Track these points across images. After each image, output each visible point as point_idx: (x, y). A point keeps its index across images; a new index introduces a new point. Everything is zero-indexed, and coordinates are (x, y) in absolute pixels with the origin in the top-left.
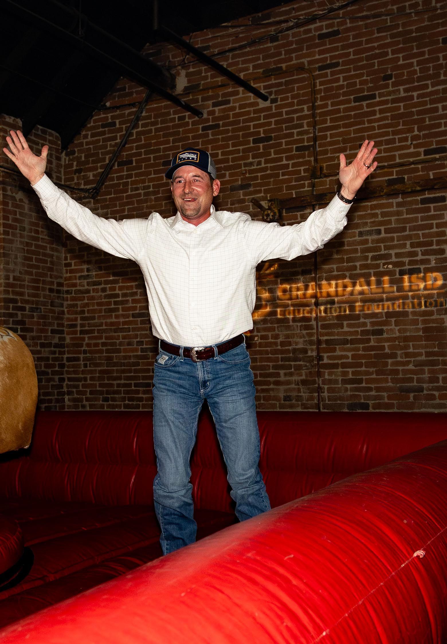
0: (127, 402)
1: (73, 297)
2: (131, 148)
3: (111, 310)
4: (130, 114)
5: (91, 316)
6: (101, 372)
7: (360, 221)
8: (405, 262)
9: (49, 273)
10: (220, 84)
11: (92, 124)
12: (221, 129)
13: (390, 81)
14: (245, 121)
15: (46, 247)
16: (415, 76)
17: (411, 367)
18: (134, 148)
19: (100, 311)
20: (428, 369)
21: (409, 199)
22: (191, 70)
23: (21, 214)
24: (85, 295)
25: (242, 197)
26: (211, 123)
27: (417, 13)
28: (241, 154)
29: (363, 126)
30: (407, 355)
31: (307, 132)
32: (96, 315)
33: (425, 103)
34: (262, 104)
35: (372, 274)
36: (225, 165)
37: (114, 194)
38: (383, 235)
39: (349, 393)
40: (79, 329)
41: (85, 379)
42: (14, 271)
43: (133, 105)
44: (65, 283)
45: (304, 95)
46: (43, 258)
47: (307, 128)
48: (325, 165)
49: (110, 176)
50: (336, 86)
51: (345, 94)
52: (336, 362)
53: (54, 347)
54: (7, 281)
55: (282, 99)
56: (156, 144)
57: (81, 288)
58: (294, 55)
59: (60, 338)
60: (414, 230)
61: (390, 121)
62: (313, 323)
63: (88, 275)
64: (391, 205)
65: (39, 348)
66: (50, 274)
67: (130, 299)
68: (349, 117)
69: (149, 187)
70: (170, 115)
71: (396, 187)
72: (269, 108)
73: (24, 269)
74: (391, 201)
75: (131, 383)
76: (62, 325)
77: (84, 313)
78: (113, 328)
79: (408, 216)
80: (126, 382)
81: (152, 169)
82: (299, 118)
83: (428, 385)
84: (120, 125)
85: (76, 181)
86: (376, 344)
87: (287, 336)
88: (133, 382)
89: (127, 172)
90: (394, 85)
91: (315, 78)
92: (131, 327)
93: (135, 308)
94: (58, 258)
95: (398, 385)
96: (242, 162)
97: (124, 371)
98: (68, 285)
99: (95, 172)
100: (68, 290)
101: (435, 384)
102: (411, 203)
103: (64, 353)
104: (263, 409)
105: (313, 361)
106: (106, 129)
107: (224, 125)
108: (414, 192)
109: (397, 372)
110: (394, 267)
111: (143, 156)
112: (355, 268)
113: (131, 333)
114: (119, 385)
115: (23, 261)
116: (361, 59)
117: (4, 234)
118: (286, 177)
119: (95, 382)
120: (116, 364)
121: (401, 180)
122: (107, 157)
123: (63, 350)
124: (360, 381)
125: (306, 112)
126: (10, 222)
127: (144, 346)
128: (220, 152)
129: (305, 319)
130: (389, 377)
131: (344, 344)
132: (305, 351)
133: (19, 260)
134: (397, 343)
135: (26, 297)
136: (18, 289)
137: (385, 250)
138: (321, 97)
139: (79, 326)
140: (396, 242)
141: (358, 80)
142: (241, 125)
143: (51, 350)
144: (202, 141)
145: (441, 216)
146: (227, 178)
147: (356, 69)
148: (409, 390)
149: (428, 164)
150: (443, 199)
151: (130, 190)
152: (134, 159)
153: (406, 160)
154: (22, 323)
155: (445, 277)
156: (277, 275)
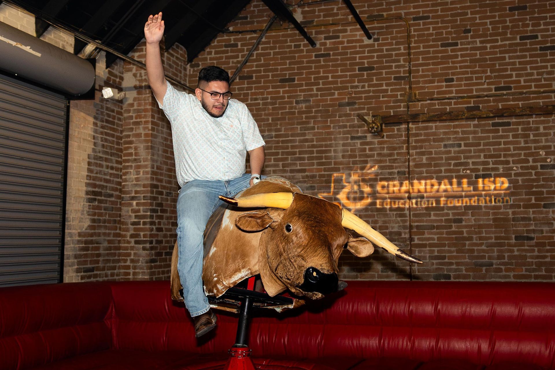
2: (252, 66)
4: (251, 39)
7: (444, 137)
8: (480, 169)
10: (331, 22)
11: (216, 43)
12: (332, 57)
13: (469, 34)
14: (351, 53)
16: (489, 33)
17: (484, 247)
18: (254, 66)
20: (497, 249)
21: (483, 122)
22: (306, 9)
25: (348, 112)
26: (323, 52)
28: (348, 79)
29: (449, 65)
30: (481, 238)
31: (403, 66)
33: (496, 53)
34: (367, 41)
35: (454, 177)
36: (335, 86)
38: (463, 148)
39: (435, 266)
42: (157, 161)
43: (254, 32)
45: (401, 37)
47: (403, 63)
48: (417, 92)
50: (427, 34)
51: (433, 40)
52: (424, 242)
54: (154, 170)
55: (383, 40)
56: (274, 65)
58: (393, 7)
60: (487, 146)
61: (469, 64)
62: (407, 212)
64: (469, 126)
68: (437, 58)
69: (267, 98)
70: (287, 43)
71: (474, 113)
72: (373, 45)
74: (469, 122)
79: (482, 135)
81: (270, 84)
82: (396, 55)
83: (496, 261)
84: (241, 46)
86: (457, 230)
87: (385, 222)
89: (247, 85)
90: (472, 37)
91: (410, 26)
95: (474, 261)
96: (349, 85)
101: (502, 261)
102: (485, 125)
104: (364, 278)
105: (406, 241)
106: (229, 49)
107: (334, 55)
108: (488, 118)
109: (472, 251)
110: (471, 172)
111: (262, 74)
112: (441, 171)
116: (447, 16)
117: (152, 130)
118: (386, 99)
121: (477, 108)
124: (444, 258)
125: (402, 51)
126: (156, 120)
128: (330, 75)
129: (399, 209)
130: (467, 255)
131: (431, 229)
132: (399, 234)
134: (473, 229)
135: (164, 184)
136: (159, 177)
137: (464, 159)
138: (415, 40)
140: (472, 154)
141: (444, 31)
142: (349, 56)
144: (315, 66)
145: (507, 137)
146: (336, 96)
147: (443, 22)
148: (482, 265)
149: (497, 98)
150: (509, 124)
151: (249, 100)
152: (254, 75)
153: (481, 93)
154: (160, 205)
155: (510, 182)
156: (377, 174)
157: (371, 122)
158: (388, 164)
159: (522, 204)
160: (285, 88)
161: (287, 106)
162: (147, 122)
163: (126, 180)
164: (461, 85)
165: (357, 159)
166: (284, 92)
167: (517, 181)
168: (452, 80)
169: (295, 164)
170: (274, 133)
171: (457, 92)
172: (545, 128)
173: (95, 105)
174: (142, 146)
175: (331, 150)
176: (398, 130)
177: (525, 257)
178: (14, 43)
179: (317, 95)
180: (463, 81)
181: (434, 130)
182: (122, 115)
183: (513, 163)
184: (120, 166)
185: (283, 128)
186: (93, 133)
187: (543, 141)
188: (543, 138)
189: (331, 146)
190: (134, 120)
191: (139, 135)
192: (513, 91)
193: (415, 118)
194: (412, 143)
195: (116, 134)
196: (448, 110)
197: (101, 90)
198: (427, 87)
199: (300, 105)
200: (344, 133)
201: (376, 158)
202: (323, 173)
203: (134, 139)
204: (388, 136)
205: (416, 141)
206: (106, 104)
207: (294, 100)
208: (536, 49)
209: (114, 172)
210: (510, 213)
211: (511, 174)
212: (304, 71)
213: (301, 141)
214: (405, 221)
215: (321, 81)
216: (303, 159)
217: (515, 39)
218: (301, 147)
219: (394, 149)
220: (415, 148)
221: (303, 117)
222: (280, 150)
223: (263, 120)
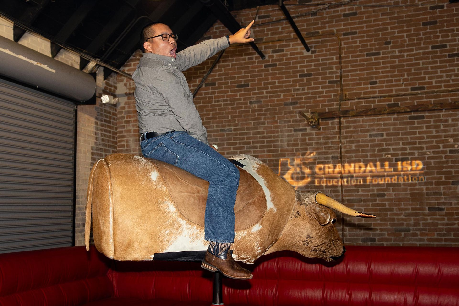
2: (215, 75)
7: (370, 128)
8: (399, 154)
10: (277, 39)
12: (278, 67)
13: (390, 46)
14: (294, 63)
16: (405, 44)
17: (402, 217)
18: (217, 75)
20: (413, 218)
21: (401, 116)
22: (257, 29)
25: (292, 110)
26: (271, 63)
27: (406, 7)
28: (291, 83)
29: (373, 71)
30: (400, 209)
31: (336, 72)
33: (411, 60)
34: (306, 53)
35: (378, 160)
36: (281, 89)
37: (202, 104)
38: (385, 137)
39: (362, 232)
45: (333, 50)
47: (336, 70)
48: (347, 93)
49: (199, 92)
50: (355, 46)
51: (360, 51)
55: (319, 52)
56: (232, 74)
58: (327, 25)
60: (405, 135)
61: (389, 69)
62: (340, 189)
64: (390, 119)
68: (363, 65)
69: (227, 100)
70: (243, 56)
71: (394, 108)
72: (311, 56)
74: (390, 117)
79: (401, 126)
81: (229, 89)
82: (330, 64)
83: (413, 227)
86: (380, 203)
89: (211, 90)
90: (392, 48)
91: (341, 40)
95: (394, 227)
96: (292, 88)
101: (418, 227)
102: (403, 118)
107: (280, 65)
108: (405, 112)
109: (393, 219)
110: (392, 156)
111: (223, 81)
112: (367, 156)
116: (370, 31)
118: (322, 99)
121: (397, 105)
122: (198, 80)
124: (370, 225)
125: (335, 60)
128: (277, 81)
129: (333, 186)
130: (389, 222)
131: (360, 202)
134: (393, 202)
137: (386, 146)
138: (345, 52)
140: (393, 142)
141: (369, 43)
142: (292, 65)
144: (265, 74)
145: (421, 127)
146: (282, 97)
147: (367, 36)
148: (401, 230)
149: (413, 96)
150: (423, 117)
151: (213, 102)
152: (217, 82)
153: (399, 93)
155: (424, 164)
156: (315, 159)
157: (310, 117)
158: (324, 151)
159: (434, 181)
160: (241, 92)
161: (243, 106)
162: (135, 121)
164: (383, 87)
165: (299, 147)
166: (240, 95)
167: (430, 163)
168: (375, 83)
169: (250, 152)
170: (233, 128)
171: (380, 92)
172: (453, 120)
173: (96, 109)
174: (132, 139)
175: (278, 140)
176: (332, 123)
177: (437, 224)
178: (35, 63)
179: (266, 97)
180: (384, 83)
181: (361, 123)
182: (116, 116)
183: (427, 149)
185: (240, 123)
186: (95, 130)
187: (452, 130)
188: (452, 128)
189: (278, 137)
190: (126, 119)
191: (129, 131)
192: (426, 90)
193: (345, 113)
194: (344, 134)
195: (112, 130)
196: (372, 107)
197: (100, 97)
198: (355, 89)
199: (253, 105)
200: (289, 126)
201: (314, 146)
202: (272, 158)
203: (125, 134)
204: (324, 129)
205: (346, 132)
206: (104, 107)
207: (249, 101)
208: (445, 56)
210: (424, 189)
211: (425, 157)
212: (256, 78)
213: (254, 133)
214: (338, 196)
215: (269, 86)
216: (256, 147)
217: (428, 48)
218: (254, 138)
219: (329, 138)
220: (346, 137)
221: (255, 114)
222: (238, 140)
223: (224, 117)
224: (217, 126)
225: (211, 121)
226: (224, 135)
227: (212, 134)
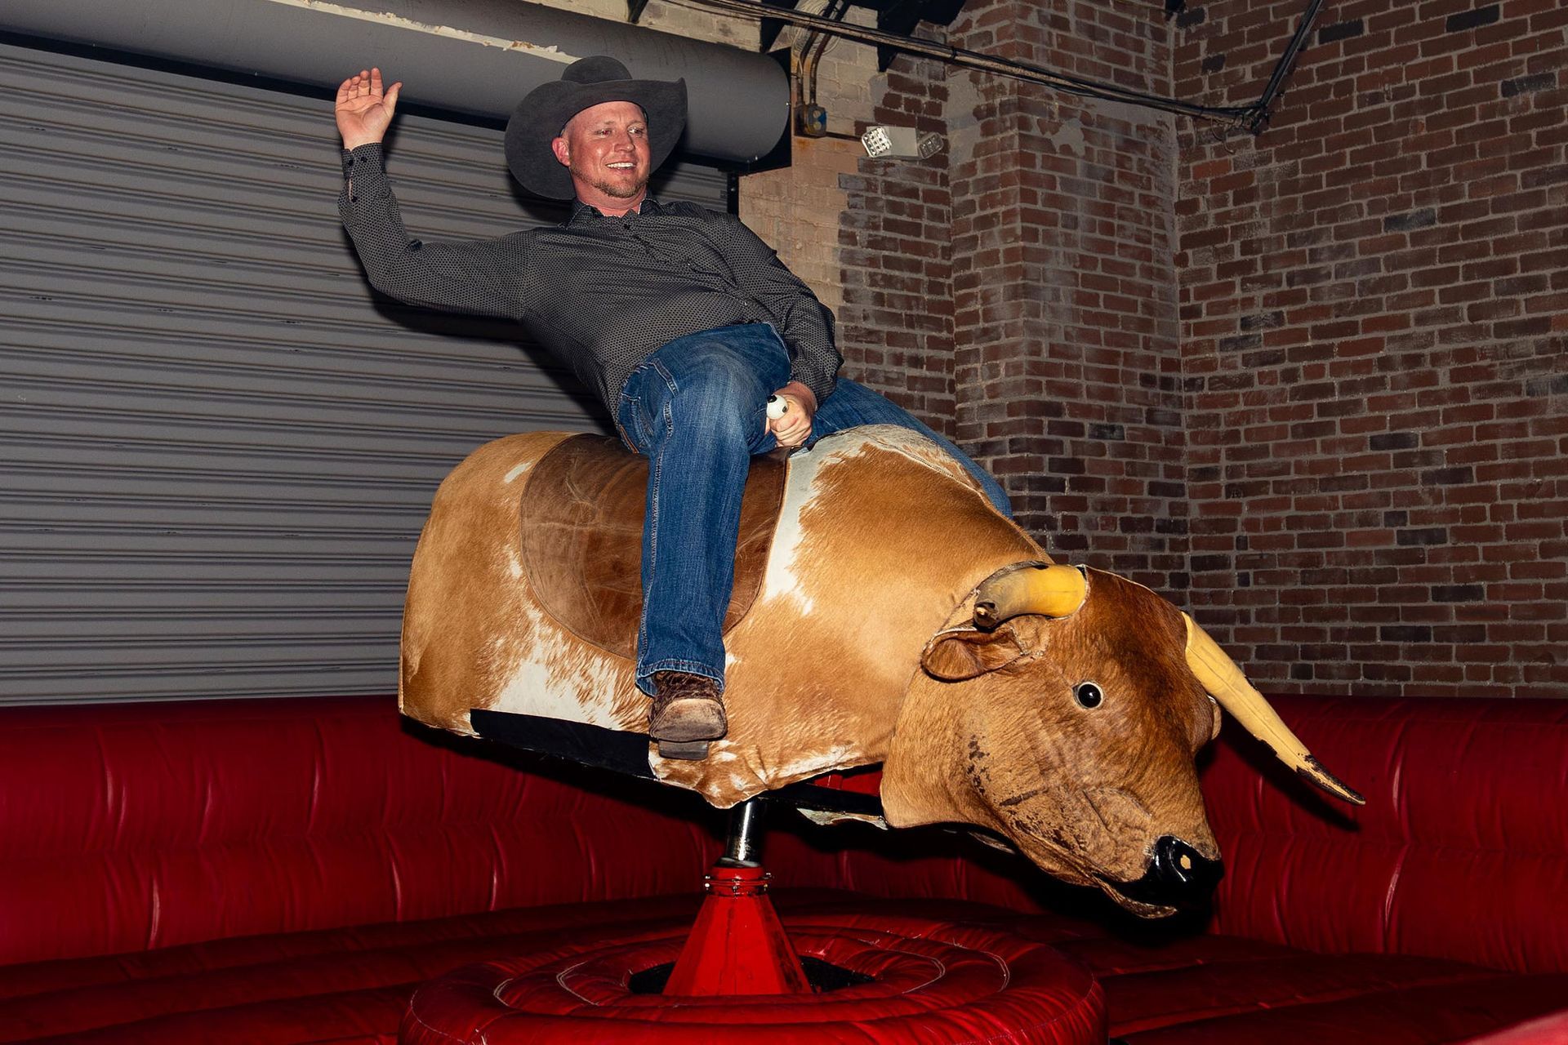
0: (1362, 680)
1: (1206, 396)
3: (1311, 430)
5: (1256, 447)
6: (1286, 597)
9: (1141, 335)
15: (1133, 267)
19: (1281, 432)
23: (1066, 184)
24: (1236, 391)
32: (1271, 444)
37: (1311, 118)
40: (1223, 480)
41: (1244, 616)
42: (1050, 332)
44: (1184, 359)
46: (1126, 296)
49: (1298, 69)
53: (1159, 530)
54: (1035, 358)
57: (1228, 373)
59: (1172, 506)
63: (1246, 338)
65: (1118, 533)
66: (1145, 337)
67: (1364, 397)
69: (1410, 91)
73: (1076, 325)
75: (1374, 629)
76: (1177, 472)
77: (1238, 440)
78: (1317, 477)
80: (1357, 624)
81: (1418, 42)
85: (1207, 90)
88: (1378, 625)
89: (1346, 54)
92: (1369, 473)
93: (1379, 422)
94: (1164, 294)
97: (1350, 596)
98: (1193, 366)
99: (1257, 63)
100: (1193, 380)
103: (1184, 545)
111: (1392, 9)
113: (1368, 490)
114: (1338, 634)
115: (1074, 306)
117: (1024, 238)
119: (1271, 625)
120: (1327, 577)
122: (1291, 19)
123: (1183, 537)
126: (1039, 207)
127: (1409, 527)
133: (1065, 303)
135: (1084, 400)
136: (1062, 379)
139: (1223, 474)
143: (1151, 539)
151: (1355, 104)
152: (1366, 18)
154: (1074, 465)
160: (1468, 45)
161: (1477, 106)
162: (1009, 215)
163: (963, 397)
166: (1464, 61)
169: (1512, 305)
170: (1436, 206)
174: (1000, 288)
182: (946, 203)
184: (945, 355)
185: (1466, 185)
186: (839, 265)
190: (979, 213)
191: (990, 257)
195: (925, 260)
199: (1520, 98)
203: (979, 270)
206: (885, 174)
207: (1499, 83)
209: (924, 372)
213: (1526, 223)
216: (1536, 284)
218: (1527, 242)
221: (1530, 136)
222: (1459, 260)
223: (1401, 166)
224: (1374, 207)
225: (1349, 186)
226: (1401, 242)
227: (1356, 241)
